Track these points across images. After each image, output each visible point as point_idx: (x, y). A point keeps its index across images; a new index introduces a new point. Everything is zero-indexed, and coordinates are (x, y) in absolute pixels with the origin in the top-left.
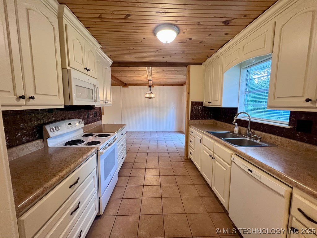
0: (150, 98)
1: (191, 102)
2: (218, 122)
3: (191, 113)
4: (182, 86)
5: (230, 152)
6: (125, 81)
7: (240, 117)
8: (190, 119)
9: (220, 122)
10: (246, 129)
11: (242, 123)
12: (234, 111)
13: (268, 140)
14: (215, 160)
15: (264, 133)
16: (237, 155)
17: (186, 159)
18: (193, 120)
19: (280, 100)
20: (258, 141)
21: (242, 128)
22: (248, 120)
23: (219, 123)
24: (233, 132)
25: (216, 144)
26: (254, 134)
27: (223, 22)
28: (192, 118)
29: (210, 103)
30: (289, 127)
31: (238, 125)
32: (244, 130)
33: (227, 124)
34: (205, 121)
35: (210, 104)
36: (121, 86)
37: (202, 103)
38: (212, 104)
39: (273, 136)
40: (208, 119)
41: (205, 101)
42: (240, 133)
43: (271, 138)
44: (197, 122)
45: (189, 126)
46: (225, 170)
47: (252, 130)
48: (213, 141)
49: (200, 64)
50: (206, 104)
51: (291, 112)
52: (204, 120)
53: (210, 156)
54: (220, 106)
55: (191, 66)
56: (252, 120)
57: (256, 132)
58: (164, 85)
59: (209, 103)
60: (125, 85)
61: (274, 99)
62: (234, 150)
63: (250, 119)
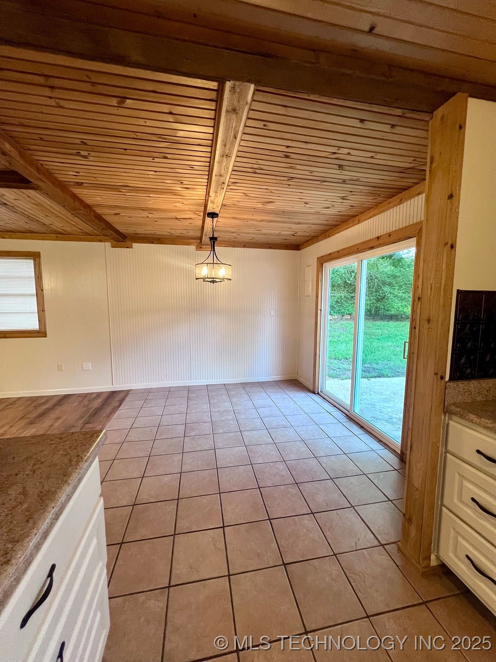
0: (213, 282)
1: (459, 293)
3: (455, 347)
4: (299, 249)
6: (117, 218)
8: (447, 378)
18: (462, 385)
28: (459, 371)
36: (108, 244)
45: (446, 413)
58: (246, 245)
60: (122, 239)
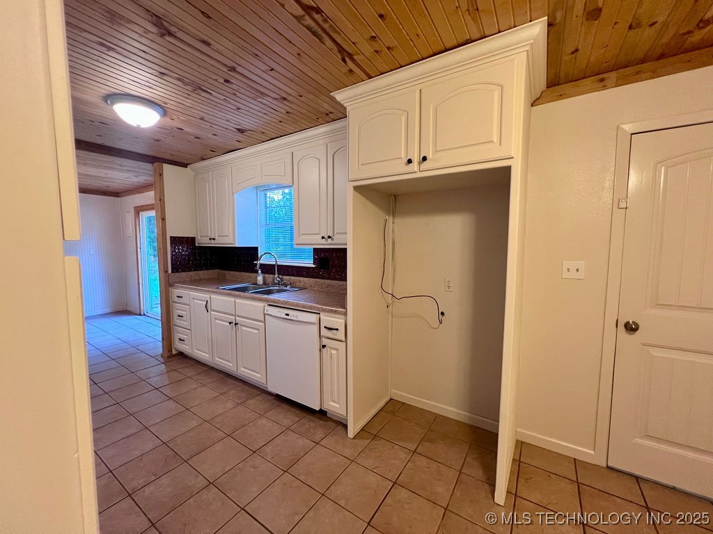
1: (171, 237)
2: (227, 272)
3: (172, 259)
4: (118, 197)
5: (261, 304)
7: (264, 260)
8: (170, 271)
9: (231, 272)
10: (271, 276)
11: (267, 269)
12: (252, 252)
13: (298, 284)
14: (239, 326)
15: (293, 278)
16: (270, 305)
17: (168, 357)
18: (177, 274)
19: (304, 237)
20: (288, 288)
21: (266, 275)
22: (274, 263)
23: (230, 274)
24: (256, 284)
25: (238, 301)
26: (282, 280)
27: (237, 129)
28: (175, 269)
29: (214, 239)
30: (314, 266)
31: (262, 272)
32: (269, 277)
33: (245, 274)
34: (203, 274)
35: (213, 241)
37: (193, 239)
38: (216, 242)
39: (302, 279)
40: (207, 269)
41: (201, 237)
42: (265, 283)
43: (300, 282)
44: (187, 277)
45: (171, 286)
46: (256, 331)
47: (281, 276)
48: (232, 299)
49: (185, 165)
50: (203, 241)
51: (314, 249)
52: (201, 272)
53: (230, 323)
54: (232, 244)
55: (164, 164)
56: (279, 263)
57: (284, 277)
59: (210, 239)
61: (299, 236)
62: (266, 300)
63: (276, 262)
